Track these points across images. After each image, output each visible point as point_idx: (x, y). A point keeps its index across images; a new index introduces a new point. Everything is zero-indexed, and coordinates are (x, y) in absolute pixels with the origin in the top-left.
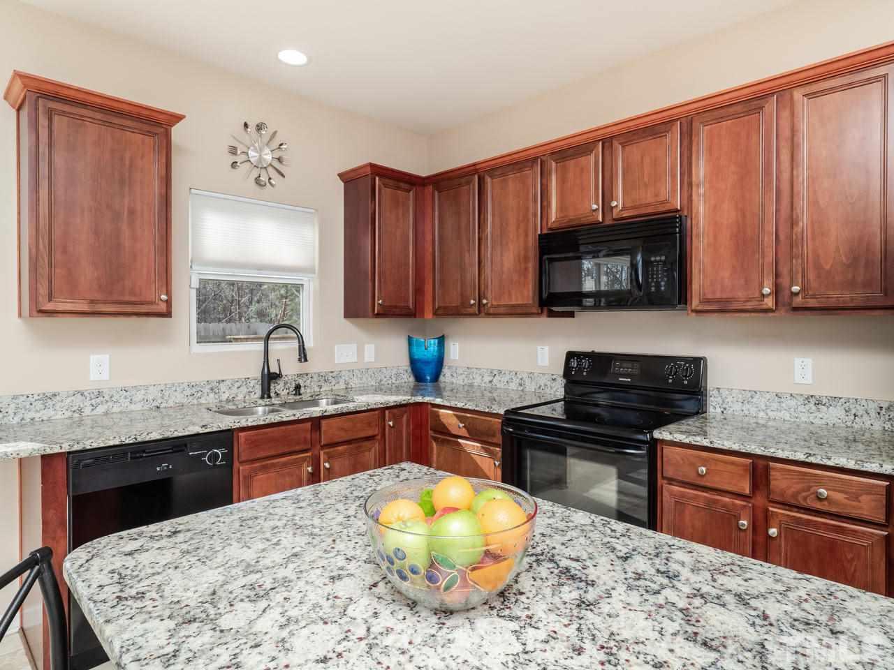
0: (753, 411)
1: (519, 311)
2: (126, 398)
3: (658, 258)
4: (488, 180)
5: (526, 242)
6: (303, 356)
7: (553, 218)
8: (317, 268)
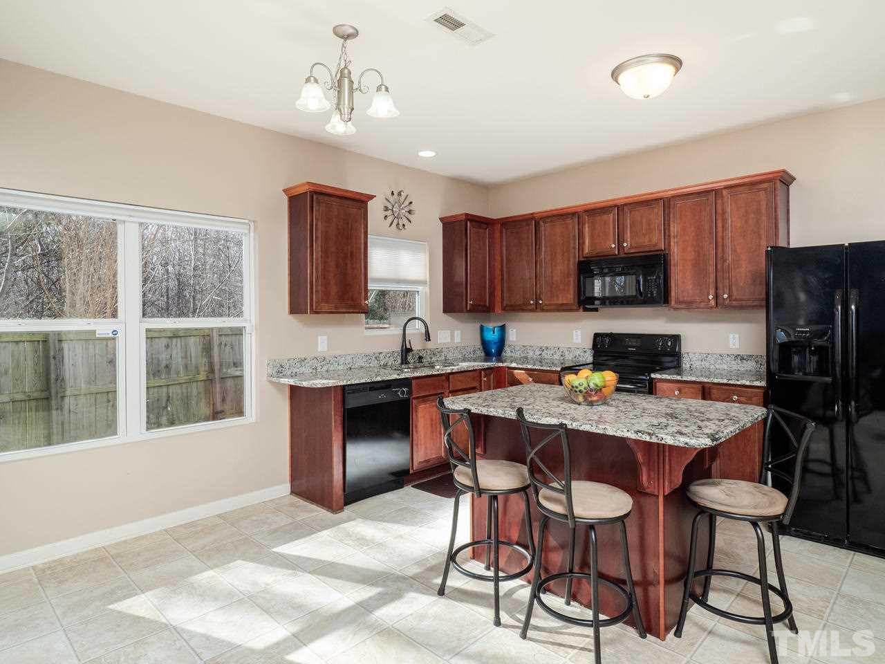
0: (707, 365)
1: (565, 308)
2: (336, 362)
3: (652, 278)
4: (542, 223)
5: (568, 264)
6: (428, 337)
7: (586, 250)
8: (428, 280)
